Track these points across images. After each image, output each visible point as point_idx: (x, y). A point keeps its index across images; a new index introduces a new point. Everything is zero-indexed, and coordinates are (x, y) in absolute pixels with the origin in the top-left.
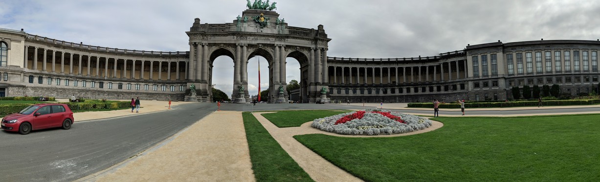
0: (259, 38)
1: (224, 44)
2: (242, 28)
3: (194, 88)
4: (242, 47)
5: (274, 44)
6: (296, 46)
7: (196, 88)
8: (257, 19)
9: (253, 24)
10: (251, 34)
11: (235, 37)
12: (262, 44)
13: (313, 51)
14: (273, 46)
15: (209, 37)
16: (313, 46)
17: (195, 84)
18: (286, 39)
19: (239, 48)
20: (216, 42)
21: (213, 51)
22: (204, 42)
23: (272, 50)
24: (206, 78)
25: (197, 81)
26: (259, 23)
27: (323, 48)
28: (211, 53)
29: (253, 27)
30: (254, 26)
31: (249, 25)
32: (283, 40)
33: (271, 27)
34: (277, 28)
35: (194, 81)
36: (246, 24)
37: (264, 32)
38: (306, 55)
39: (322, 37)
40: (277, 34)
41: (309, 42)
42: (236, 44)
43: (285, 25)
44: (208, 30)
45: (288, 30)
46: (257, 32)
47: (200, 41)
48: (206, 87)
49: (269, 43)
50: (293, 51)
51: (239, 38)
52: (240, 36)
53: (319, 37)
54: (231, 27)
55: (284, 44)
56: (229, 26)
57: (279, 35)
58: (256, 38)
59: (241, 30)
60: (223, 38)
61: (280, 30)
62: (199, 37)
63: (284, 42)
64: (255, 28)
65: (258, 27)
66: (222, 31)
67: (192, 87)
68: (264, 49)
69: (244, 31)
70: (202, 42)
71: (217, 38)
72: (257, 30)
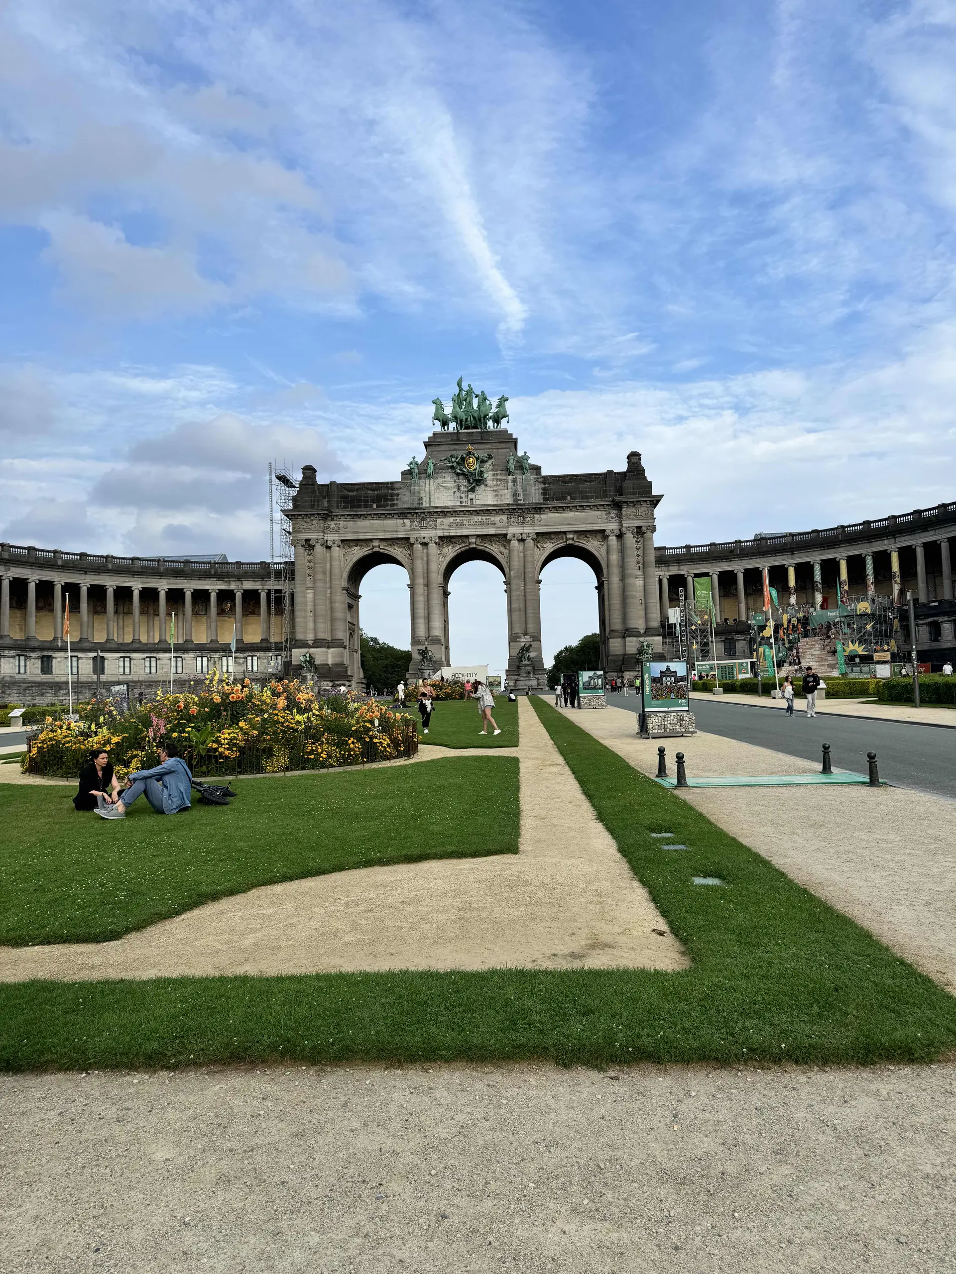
0: (465, 519)
1: (382, 540)
2: (422, 495)
3: (311, 661)
4: (425, 544)
5: (505, 535)
6: (565, 533)
7: (317, 662)
8: (459, 464)
9: (449, 480)
10: (444, 513)
11: (407, 522)
12: (478, 536)
13: (613, 540)
14: (503, 538)
15: (342, 523)
16: (612, 526)
17: (312, 650)
18: (537, 516)
19: (418, 547)
20: (362, 537)
21: (355, 559)
22: (330, 537)
23: (502, 549)
24: (342, 634)
25: (318, 643)
26: (463, 474)
27: (639, 528)
28: (351, 564)
29: (449, 488)
30: (453, 484)
31: (439, 485)
32: (528, 519)
33: (495, 483)
34: (510, 484)
35: (310, 643)
36: (432, 481)
37: (478, 502)
38: (595, 553)
39: (634, 493)
40: (512, 505)
41: (601, 514)
42: (409, 538)
43: (532, 474)
44: (338, 501)
45: (543, 486)
46: (459, 504)
47: (320, 536)
48: (342, 657)
49: (493, 533)
50: (560, 546)
51: (416, 523)
52: (418, 520)
53: (624, 498)
54: (398, 495)
55: (532, 531)
56: (390, 492)
57: (517, 505)
58: (458, 521)
59: (422, 499)
60: (377, 522)
61: (519, 489)
62: (316, 523)
63: (532, 525)
64: (454, 493)
65: (462, 488)
66: (375, 506)
67: (306, 660)
68: (482, 548)
69: (428, 506)
70: (326, 538)
71: (361, 523)
72: (461, 498)
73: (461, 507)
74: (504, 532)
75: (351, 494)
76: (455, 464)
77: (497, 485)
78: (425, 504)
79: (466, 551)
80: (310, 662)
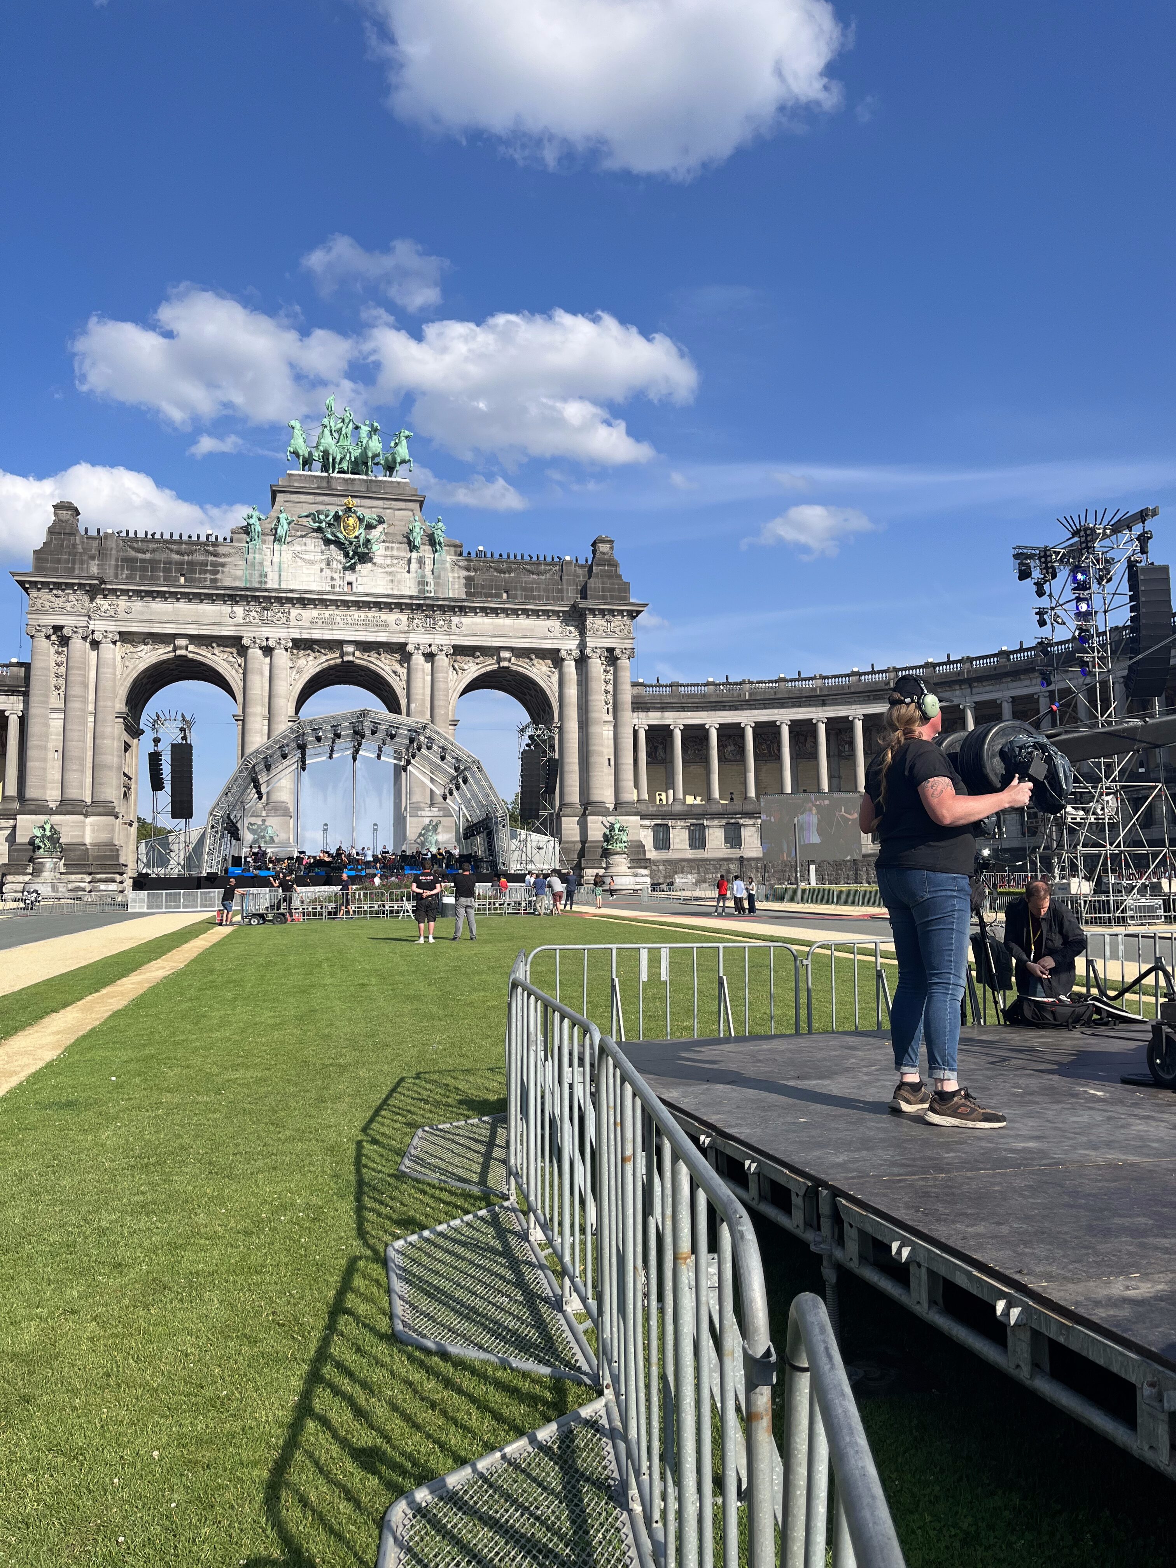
0: (339, 614)
1: (191, 637)
2: (267, 568)
3: (54, 838)
4: (268, 651)
5: (404, 645)
6: (500, 649)
7: (65, 840)
8: (330, 525)
9: (312, 549)
10: (304, 600)
11: (239, 610)
12: (358, 643)
13: (570, 666)
14: (399, 650)
15: (122, 604)
16: (569, 644)
17: (56, 819)
18: (455, 620)
20: (157, 629)
21: (142, 666)
22: (99, 626)
23: (397, 667)
24: (112, 792)
25: (68, 806)
26: (337, 542)
27: (611, 650)
29: (312, 562)
30: (319, 557)
31: (296, 555)
32: (441, 622)
33: (389, 561)
34: (414, 566)
35: (53, 805)
36: (284, 547)
37: (361, 589)
38: (542, 683)
39: (604, 597)
40: (417, 598)
41: (555, 624)
42: (241, 638)
43: (448, 553)
44: (117, 566)
45: (465, 573)
46: (329, 589)
47: (82, 621)
48: (112, 831)
49: (384, 640)
50: (489, 668)
51: (253, 614)
52: (258, 609)
53: (590, 603)
54: (223, 565)
55: (448, 642)
56: (211, 558)
57: (426, 598)
58: (327, 616)
59: (266, 576)
60: (185, 608)
61: (428, 573)
62: (76, 600)
63: (447, 633)
64: (322, 570)
65: (335, 564)
66: (182, 580)
67: (43, 836)
68: (364, 663)
69: (276, 586)
70: (91, 627)
71: (159, 607)
72: (332, 579)
73: (334, 594)
74: (402, 640)
75: (141, 556)
76: (323, 525)
77: (392, 565)
78: (272, 584)
79: (336, 665)
80: (50, 838)
